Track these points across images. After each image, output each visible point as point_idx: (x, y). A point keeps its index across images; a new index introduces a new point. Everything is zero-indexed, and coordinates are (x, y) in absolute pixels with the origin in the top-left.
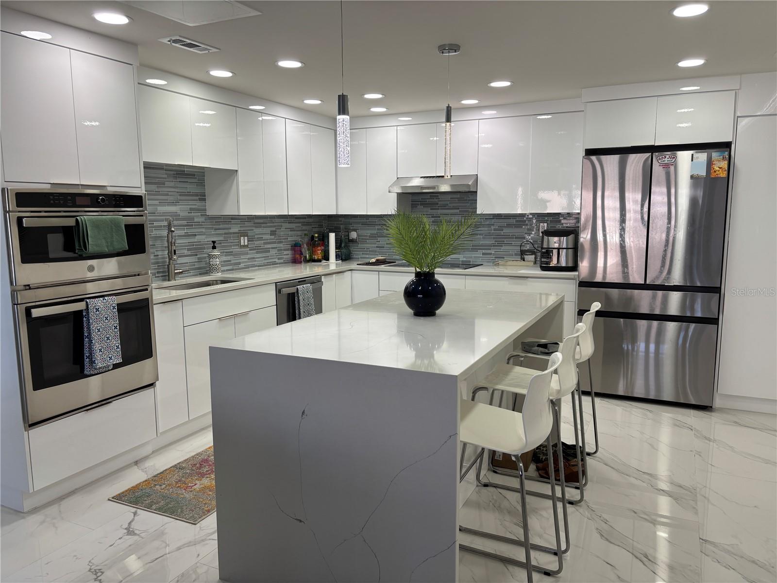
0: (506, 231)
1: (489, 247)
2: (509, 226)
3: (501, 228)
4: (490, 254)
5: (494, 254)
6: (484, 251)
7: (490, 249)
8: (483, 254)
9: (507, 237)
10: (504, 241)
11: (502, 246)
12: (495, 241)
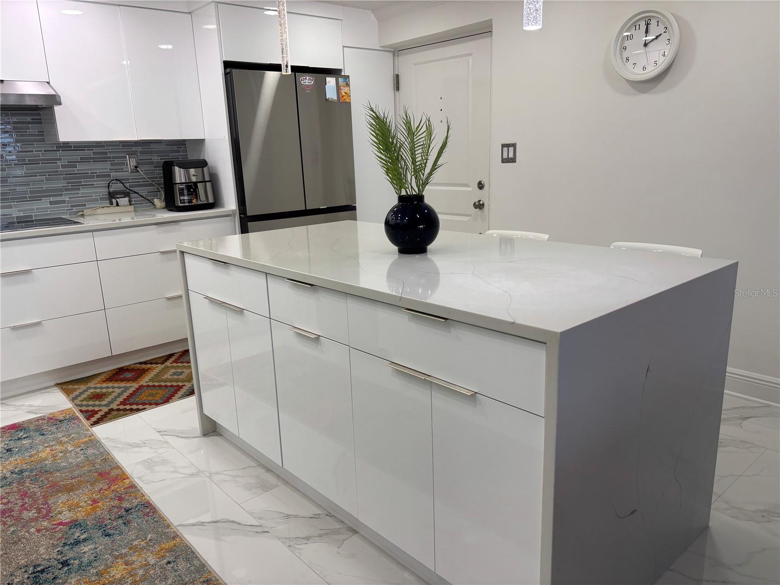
0: (80, 167)
1: (58, 192)
2: (84, 160)
3: (72, 164)
4: (64, 202)
5: (68, 202)
6: (52, 199)
7: (61, 195)
8: (51, 203)
9: (85, 176)
10: (81, 182)
11: (79, 189)
12: (68, 183)
